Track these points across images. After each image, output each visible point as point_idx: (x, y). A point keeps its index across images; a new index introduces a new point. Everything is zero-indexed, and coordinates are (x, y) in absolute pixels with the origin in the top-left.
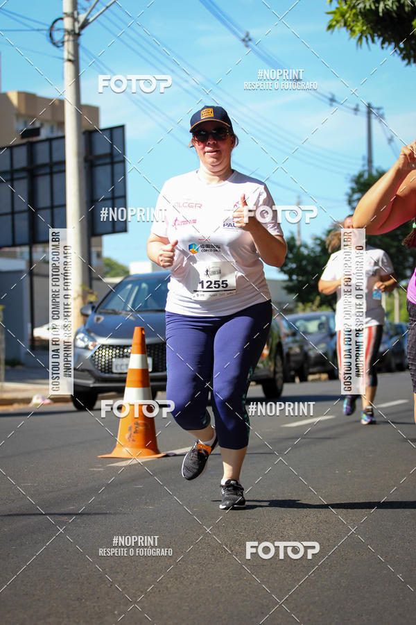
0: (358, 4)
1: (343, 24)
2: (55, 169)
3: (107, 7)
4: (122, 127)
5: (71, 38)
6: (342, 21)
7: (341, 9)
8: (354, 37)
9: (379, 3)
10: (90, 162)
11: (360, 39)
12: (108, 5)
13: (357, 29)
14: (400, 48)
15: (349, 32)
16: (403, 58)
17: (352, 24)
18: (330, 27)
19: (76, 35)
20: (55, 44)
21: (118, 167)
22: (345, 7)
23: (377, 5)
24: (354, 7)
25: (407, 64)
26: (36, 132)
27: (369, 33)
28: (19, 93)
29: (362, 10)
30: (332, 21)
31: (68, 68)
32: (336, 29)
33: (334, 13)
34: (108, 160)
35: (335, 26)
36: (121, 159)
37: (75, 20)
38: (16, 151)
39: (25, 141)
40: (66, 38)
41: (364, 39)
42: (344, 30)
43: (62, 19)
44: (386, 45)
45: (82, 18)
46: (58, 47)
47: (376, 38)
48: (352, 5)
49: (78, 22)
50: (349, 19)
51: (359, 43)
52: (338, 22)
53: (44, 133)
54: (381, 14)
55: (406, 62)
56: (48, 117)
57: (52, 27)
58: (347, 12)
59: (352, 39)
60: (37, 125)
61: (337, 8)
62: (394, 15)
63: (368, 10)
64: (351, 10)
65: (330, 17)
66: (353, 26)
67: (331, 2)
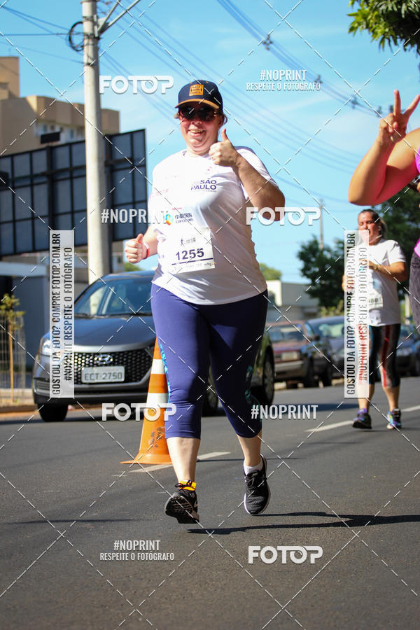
0: (380, 6)
1: (365, 26)
2: (76, 174)
3: (127, 11)
4: (143, 131)
5: (91, 42)
6: (365, 23)
7: (363, 12)
8: (376, 38)
9: (401, 5)
10: (111, 167)
11: (382, 41)
12: (128, 7)
13: (379, 31)
15: (372, 34)
17: (374, 26)
18: (352, 29)
19: (96, 39)
20: (74, 48)
22: (367, 9)
23: (399, 7)
24: (376, 9)
26: (56, 136)
27: (391, 35)
28: (39, 98)
29: (384, 12)
30: (353, 23)
31: (88, 73)
32: (358, 31)
33: (356, 15)
34: (129, 165)
35: (357, 28)
36: (142, 163)
37: (95, 24)
38: (35, 155)
39: (44, 146)
40: (86, 42)
41: (386, 41)
42: (366, 31)
43: (81, 23)
44: (408, 47)
45: (101, 21)
46: (77, 51)
47: (398, 40)
48: (374, 7)
49: (98, 26)
50: (371, 21)
51: (382, 45)
52: (360, 24)
53: (64, 138)
54: (403, 16)
56: (68, 121)
57: (71, 31)
58: (369, 14)
59: (374, 41)
60: (57, 129)
61: (359, 10)
62: (417, 16)
63: (391, 12)
64: (373, 12)
65: (352, 19)
66: (376, 28)
67: (353, 3)
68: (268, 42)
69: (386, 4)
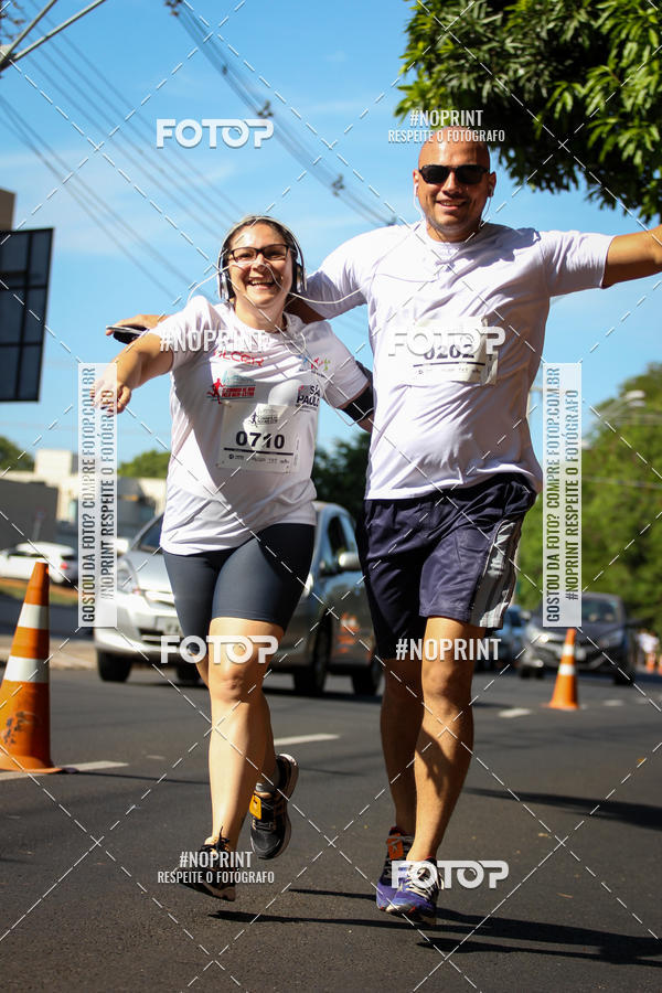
0: (450, 80)
3: (48, 38)
4: (49, 232)
6: (422, 104)
7: (421, 85)
9: (484, 83)
12: (49, 34)
14: (508, 158)
16: (512, 175)
18: (401, 111)
21: (35, 295)
22: (428, 83)
23: (480, 85)
24: (443, 84)
25: (517, 184)
29: (455, 90)
30: (404, 101)
33: (409, 88)
34: (20, 283)
35: (408, 109)
36: (42, 282)
48: (440, 80)
50: (433, 102)
52: (414, 105)
54: (484, 101)
55: (516, 179)
58: (429, 90)
61: (415, 83)
62: (506, 103)
63: (465, 91)
64: (438, 87)
65: (403, 95)
67: (406, 71)
68: (266, 113)
69: (459, 78)
